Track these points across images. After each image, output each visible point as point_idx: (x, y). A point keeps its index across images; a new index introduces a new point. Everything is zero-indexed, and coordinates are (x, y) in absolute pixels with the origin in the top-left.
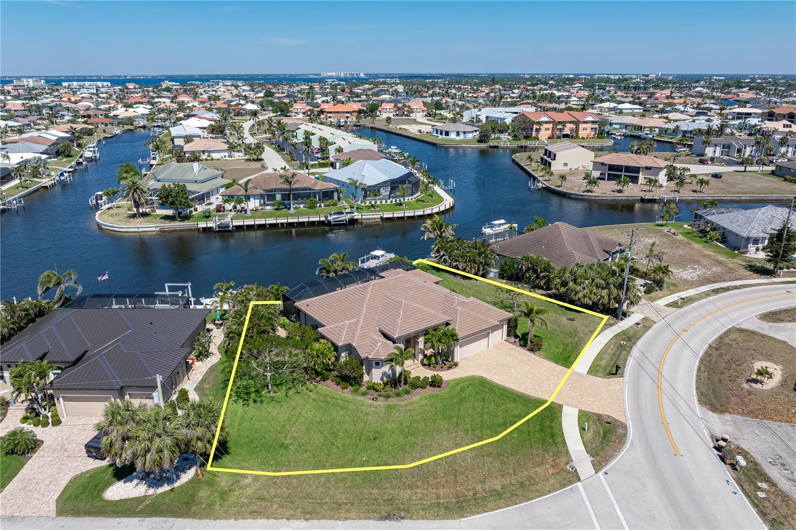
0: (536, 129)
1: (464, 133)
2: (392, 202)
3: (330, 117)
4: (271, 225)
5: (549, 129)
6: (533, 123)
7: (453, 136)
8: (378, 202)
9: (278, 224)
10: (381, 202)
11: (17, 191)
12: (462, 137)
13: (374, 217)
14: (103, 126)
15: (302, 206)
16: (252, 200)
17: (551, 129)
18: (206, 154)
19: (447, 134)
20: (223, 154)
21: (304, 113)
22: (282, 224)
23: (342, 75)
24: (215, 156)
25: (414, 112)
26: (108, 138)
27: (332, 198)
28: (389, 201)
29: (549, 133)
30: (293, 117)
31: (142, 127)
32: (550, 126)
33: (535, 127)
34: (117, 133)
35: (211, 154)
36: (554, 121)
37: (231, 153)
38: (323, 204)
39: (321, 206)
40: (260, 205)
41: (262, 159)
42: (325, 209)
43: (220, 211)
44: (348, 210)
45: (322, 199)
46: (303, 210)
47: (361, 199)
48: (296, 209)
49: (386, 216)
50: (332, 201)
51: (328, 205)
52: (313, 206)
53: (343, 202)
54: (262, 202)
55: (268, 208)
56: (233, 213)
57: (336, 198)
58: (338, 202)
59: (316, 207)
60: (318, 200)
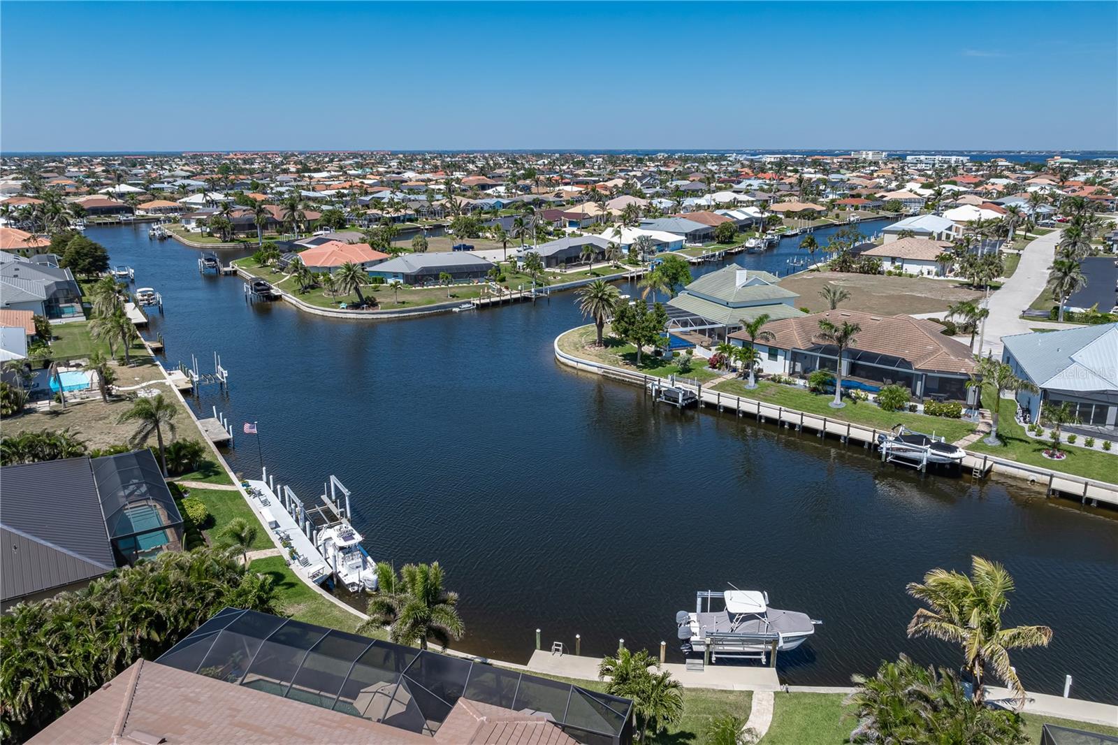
8: (1080, 441)
9: (783, 423)
10: (1089, 444)
11: (580, 277)
13: (1032, 476)
15: (871, 397)
18: (897, 264)
20: (925, 269)
22: (792, 426)
24: (911, 269)
26: (836, 225)
27: (962, 395)
34: (852, 219)
35: (905, 266)
37: (943, 269)
38: (921, 407)
39: (913, 409)
40: (793, 373)
41: (996, 288)
42: (919, 419)
43: (714, 367)
44: (974, 438)
45: (927, 392)
46: (867, 407)
47: (1037, 419)
48: (854, 400)
49: (1058, 484)
50: (950, 405)
51: (934, 413)
52: (893, 405)
53: (988, 413)
54: (798, 367)
55: (801, 382)
56: (733, 375)
57: (971, 399)
58: (963, 411)
59: (902, 408)
60: (914, 393)
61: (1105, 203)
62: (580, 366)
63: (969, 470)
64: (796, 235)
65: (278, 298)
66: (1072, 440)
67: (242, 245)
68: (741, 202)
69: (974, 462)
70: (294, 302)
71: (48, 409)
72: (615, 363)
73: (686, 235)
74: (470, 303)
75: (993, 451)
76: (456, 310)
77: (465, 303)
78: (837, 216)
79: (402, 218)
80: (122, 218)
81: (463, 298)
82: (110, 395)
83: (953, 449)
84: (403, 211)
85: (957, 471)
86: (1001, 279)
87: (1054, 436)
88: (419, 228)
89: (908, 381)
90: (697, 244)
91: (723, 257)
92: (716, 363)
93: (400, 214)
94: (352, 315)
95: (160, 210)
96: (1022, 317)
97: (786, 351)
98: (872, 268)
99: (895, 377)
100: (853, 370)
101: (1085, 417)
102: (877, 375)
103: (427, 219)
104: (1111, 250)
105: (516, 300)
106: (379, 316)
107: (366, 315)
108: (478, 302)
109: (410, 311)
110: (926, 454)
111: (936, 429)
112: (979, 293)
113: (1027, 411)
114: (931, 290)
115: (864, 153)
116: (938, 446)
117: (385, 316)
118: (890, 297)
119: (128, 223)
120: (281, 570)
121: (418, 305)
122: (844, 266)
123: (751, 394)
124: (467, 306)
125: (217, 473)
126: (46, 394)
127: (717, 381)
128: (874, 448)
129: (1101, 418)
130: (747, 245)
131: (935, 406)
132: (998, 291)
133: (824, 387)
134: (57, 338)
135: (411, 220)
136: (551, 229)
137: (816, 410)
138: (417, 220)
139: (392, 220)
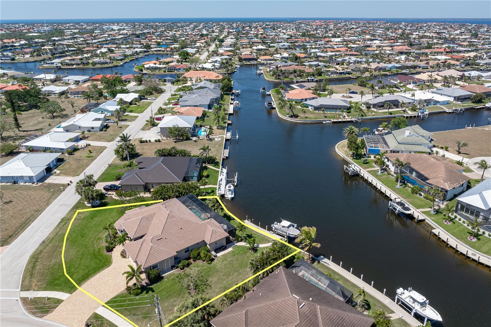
8: (462, 221)
10: (464, 222)
39: (421, 195)
40: (396, 173)
42: (419, 199)
43: (375, 164)
44: (429, 210)
46: (407, 190)
48: (405, 187)
51: (425, 198)
52: (414, 191)
53: (445, 203)
55: (395, 176)
56: (379, 168)
58: (437, 200)
59: (416, 193)
62: (338, 153)
63: (415, 218)
65: (274, 108)
66: (460, 219)
71: (195, 140)
72: (348, 155)
73: (455, 97)
74: (330, 120)
75: (429, 215)
76: (324, 122)
77: (328, 120)
79: (345, 73)
80: (253, 63)
81: (329, 118)
82: (209, 137)
83: (408, 210)
84: (346, 70)
88: (351, 77)
90: (458, 102)
91: (463, 111)
93: (344, 71)
94: (290, 119)
95: (266, 60)
105: (349, 122)
106: (297, 121)
107: (293, 120)
108: (333, 121)
109: (309, 121)
116: (405, 208)
117: (299, 122)
119: (254, 65)
120: (214, 190)
121: (311, 119)
123: (377, 176)
124: (329, 121)
125: (218, 165)
126: (195, 136)
127: (372, 169)
130: (487, 105)
134: (208, 117)
135: (349, 73)
136: (402, 85)
137: (390, 187)
138: (351, 74)
139: (341, 73)
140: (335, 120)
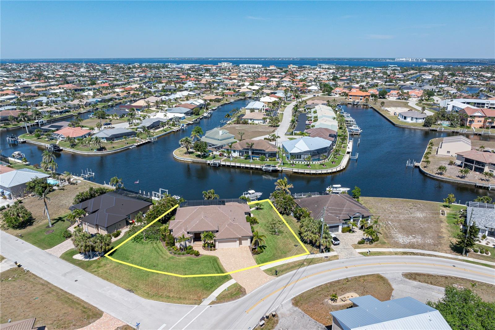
0: (470, 121)
1: (417, 119)
2: (304, 163)
3: (350, 98)
4: (238, 167)
5: (481, 121)
6: (467, 116)
7: (409, 120)
8: (297, 162)
9: (241, 167)
10: (299, 163)
11: (161, 132)
12: (414, 121)
13: (290, 170)
14: (230, 96)
15: (258, 159)
16: (236, 152)
17: (483, 122)
18: (252, 121)
19: (405, 118)
20: (260, 122)
21: (340, 94)
22: (243, 167)
23: (410, 60)
24: (256, 122)
25: (410, 98)
28: (303, 163)
29: (482, 124)
30: (333, 96)
31: (249, 98)
32: (483, 119)
33: (469, 119)
34: (232, 101)
35: (254, 121)
36: (486, 116)
37: (264, 121)
38: (268, 160)
39: (267, 160)
40: (240, 155)
41: (278, 126)
42: (268, 162)
43: (221, 156)
44: (279, 164)
45: (269, 156)
46: (257, 161)
47: (290, 159)
48: (254, 160)
49: (294, 171)
50: (274, 158)
51: (271, 161)
52: (262, 160)
53: (281, 159)
54: (241, 154)
55: (242, 157)
56: (226, 158)
57: (277, 157)
58: (276, 159)
59: (264, 160)
60: (266, 157)
61: (305, 90)
62: (185, 160)
63: (279, 170)
64: (216, 109)
65: (62, 150)
66: (296, 162)
67: (5, 129)
68: (191, 95)
69: (279, 169)
70: (72, 151)
72: (194, 158)
73: (185, 113)
74: (134, 145)
75: (283, 166)
76: (130, 148)
77: (132, 146)
78: (227, 100)
79: (64, 111)
81: (131, 143)
83: (276, 167)
84: (65, 108)
85: (277, 171)
86: (279, 123)
87: (293, 162)
89: (265, 154)
90: (189, 117)
92: (221, 155)
96: (285, 135)
97: (237, 150)
98: (246, 123)
99: (262, 154)
100: (253, 153)
101: (298, 158)
102: (258, 154)
103: (73, 111)
104: (305, 110)
105: (147, 143)
107: (106, 152)
108: (136, 144)
110: (271, 168)
111: (272, 163)
112: (274, 128)
113: (288, 158)
114: (262, 128)
115: (223, 63)
116: (273, 166)
118: (253, 132)
121: (119, 147)
122: (238, 122)
123: (232, 161)
127: (223, 159)
128: (261, 169)
129: (300, 158)
130: (204, 115)
131: (271, 159)
132: (279, 127)
133: (248, 158)
135: (68, 112)
137: (248, 163)
138: (70, 111)
139: (61, 112)
140: (139, 144)
